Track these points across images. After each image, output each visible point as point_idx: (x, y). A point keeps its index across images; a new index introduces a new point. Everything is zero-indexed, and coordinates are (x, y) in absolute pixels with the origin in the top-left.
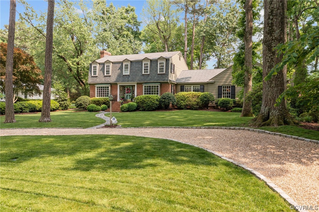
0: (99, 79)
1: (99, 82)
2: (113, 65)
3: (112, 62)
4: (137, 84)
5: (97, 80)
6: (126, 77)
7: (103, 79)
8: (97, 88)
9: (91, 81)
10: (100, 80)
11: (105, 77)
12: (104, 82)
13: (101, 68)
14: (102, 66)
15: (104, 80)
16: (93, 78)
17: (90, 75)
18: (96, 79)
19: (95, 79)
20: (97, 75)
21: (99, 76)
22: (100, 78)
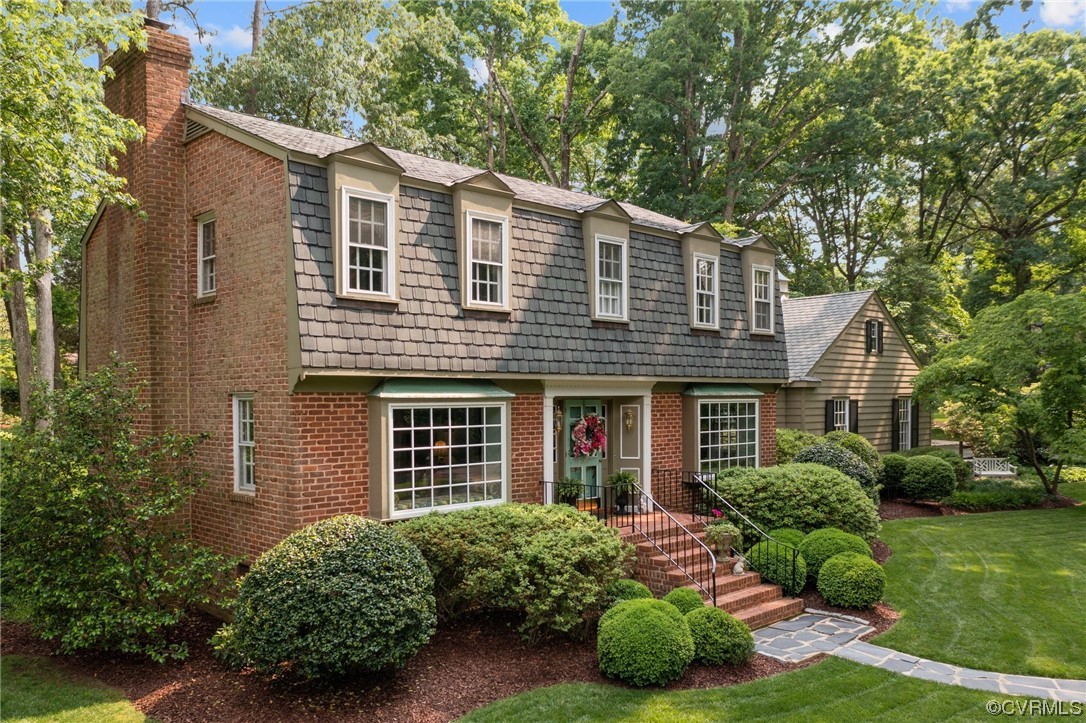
0: (416, 334)
1: (417, 363)
2: (523, 223)
3: (516, 201)
4: (659, 389)
5: (398, 347)
6: (610, 335)
7: (455, 337)
8: (401, 417)
9: (340, 344)
10: (424, 349)
11: (471, 324)
12: (468, 364)
13: (419, 227)
14: (424, 216)
15: (462, 351)
16: (352, 316)
17: (321, 283)
18: (390, 332)
19: (376, 332)
20: (390, 293)
21: (414, 307)
22: (422, 321)
